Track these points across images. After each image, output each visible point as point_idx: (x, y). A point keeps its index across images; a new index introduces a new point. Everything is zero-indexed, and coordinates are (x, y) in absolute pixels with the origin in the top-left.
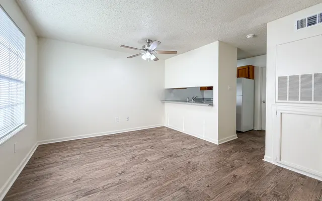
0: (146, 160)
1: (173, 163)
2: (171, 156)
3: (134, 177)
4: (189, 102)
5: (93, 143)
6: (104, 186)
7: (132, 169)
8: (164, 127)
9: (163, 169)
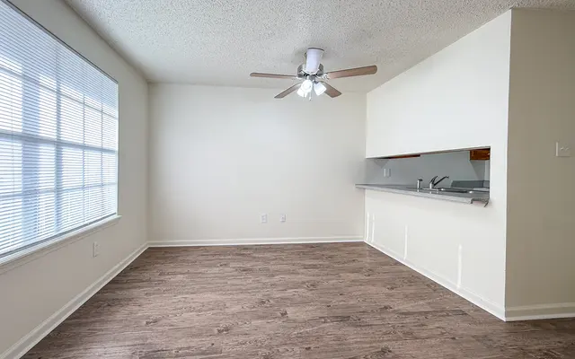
0: (284, 314)
1: (339, 339)
2: (344, 319)
3: (238, 348)
4: (421, 189)
5: (217, 257)
6: (180, 349)
7: (246, 328)
8: (363, 244)
9: (309, 349)
